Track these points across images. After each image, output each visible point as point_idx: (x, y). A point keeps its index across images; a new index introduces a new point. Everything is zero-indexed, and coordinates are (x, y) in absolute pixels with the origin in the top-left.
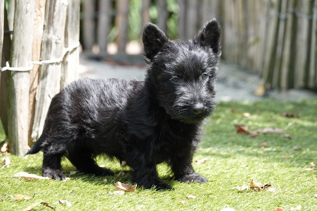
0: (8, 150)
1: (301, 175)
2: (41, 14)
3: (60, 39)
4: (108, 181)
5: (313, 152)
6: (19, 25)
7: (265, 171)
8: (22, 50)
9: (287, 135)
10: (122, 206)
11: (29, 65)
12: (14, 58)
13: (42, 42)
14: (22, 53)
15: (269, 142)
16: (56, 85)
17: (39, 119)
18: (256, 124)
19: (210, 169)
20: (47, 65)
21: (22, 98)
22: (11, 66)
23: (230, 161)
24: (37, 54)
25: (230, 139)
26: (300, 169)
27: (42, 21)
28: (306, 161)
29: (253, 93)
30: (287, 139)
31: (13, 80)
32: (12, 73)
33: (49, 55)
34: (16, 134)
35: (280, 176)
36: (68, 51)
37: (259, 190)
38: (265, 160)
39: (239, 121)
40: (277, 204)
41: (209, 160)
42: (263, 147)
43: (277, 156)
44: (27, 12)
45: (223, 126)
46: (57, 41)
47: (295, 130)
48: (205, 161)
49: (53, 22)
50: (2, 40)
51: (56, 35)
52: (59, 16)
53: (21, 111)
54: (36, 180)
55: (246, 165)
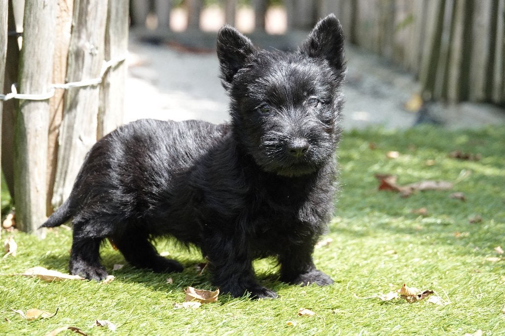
0: (14, 224)
1: (482, 269)
2: (67, 7)
3: (97, 48)
4: (173, 282)
5: (500, 226)
6: (31, 27)
7: (424, 262)
8: (38, 66)
9: (459, 195)
10: (197, 329)
11: (48, 91)
12: (24, 80)
13: (69, 52)
14: (37, 71)
15: (431, 206)
16: (91, 122)
17: (63, 176)
18: (410, 172)
19: (336, 258)
20: (77, 90)
21: (37, 142)
22: (19, 92)
23: (369, 242)
24: (61, 71)
25: (368, 200)
26: (479, 259)
27: (69, 20)
28: (489, 244)
29: (403, 107)
30: (458, 201)
31: (22, 115)
32: (21, 103)
33: (80, 73)
34: (27, 199)
35: (447, 272)
36: (109, 66)
37: (415, 299)
38: (424, 240)
39: (382, 166)
40: (443, 327)
41: (335, 242)
42: (420, 217)
43: (443, 235)
44: (44, 6)
45: (356, 176)
46: (93, 52)
47: (471, 184)
48: (328, 244)
49: (86, 21)
50: (6, 52)
51: (91, 42)
52: (96, 11)
53: (36, 163)
54: (59, 280)
55: (393, 251)
